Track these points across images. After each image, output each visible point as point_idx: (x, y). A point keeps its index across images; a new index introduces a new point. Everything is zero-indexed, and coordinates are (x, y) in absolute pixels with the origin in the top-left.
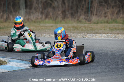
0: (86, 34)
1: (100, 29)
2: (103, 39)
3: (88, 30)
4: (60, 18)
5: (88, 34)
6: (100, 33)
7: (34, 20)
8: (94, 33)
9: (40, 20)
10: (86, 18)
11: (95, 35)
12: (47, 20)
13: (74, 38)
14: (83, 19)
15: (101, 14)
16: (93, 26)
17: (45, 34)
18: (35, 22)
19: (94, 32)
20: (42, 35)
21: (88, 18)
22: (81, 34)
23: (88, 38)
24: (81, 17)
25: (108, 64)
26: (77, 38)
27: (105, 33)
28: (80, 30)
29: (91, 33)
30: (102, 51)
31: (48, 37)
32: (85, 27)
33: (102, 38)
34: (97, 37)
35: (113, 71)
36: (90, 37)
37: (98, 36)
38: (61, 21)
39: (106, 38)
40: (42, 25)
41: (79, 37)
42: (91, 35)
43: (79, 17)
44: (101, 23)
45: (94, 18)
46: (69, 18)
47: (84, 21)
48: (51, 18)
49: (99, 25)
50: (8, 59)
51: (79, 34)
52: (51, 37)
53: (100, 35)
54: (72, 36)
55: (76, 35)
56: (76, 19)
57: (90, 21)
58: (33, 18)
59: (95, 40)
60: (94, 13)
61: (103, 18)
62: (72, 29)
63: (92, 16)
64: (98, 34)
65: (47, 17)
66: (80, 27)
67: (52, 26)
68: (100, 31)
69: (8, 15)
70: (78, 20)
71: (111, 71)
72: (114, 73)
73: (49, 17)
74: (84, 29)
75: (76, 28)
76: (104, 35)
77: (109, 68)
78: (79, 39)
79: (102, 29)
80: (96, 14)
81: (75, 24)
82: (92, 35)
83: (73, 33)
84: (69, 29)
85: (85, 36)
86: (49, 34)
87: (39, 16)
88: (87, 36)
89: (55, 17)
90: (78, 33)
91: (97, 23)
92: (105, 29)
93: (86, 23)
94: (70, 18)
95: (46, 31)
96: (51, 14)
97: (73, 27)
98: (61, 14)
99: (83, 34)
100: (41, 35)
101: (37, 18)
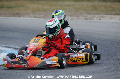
0: (104, 15)
3: (108, 11)
5: (107, 16)
11: (114, 17)
13: (89, 20)
16: (115, 6)
19: (114, 13)
26: (93, 21)
28: (100, 10)
29: (110, 14)
37: (117, 18)
41: (95, 19)
42: (109, 17)
51: (96, 16)
54: (88, 18)
55: (93, 17)
62: (90, 8)
66: (100, 7)
75: (95, 8)
82: (111, 17)
83: (90, 14)
85: (102, 18)
90: (96, 14)
99: (101, 15)
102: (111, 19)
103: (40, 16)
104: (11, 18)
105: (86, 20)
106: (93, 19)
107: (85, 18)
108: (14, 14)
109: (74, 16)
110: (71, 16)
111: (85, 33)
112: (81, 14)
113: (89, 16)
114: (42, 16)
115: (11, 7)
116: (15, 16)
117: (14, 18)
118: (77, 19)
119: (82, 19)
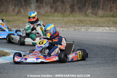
0: (89, 27)
1: (104, 23)
2: (105, 33)
3: (92, 24)
4: (68, 12)
5: (92, 27)
6: (104, 27)
7: (43, 13)
8: (98, 27)
9: (49, 14)
10: (93, 12)
11: (98, 29)
12: (56, 14)
13: (78, 31)
14: (90, 13)
15: (107, 8)
16: (98, 20)
18: (44, 15)
19: (98, 25)
21: (95, 12)
22: (85, 27)
23: (91, 31)
24: (88, 11)
25: (105, 56)
26: (81, 31)
27: (108, 27)
28: (85, 23)
29: (94, 26)
30: (102, 43)
32: (90, 21)
33: (105, 31)
34: (99, 30)
35: (108, 63)
36: (93, 30)
37: (101, 29)
38: (69, 15)
39: (108, 32)
40: (50, 18)
41: (82, 30)
42: (94, 29)
43: (86, 11)
44: (107, 17)
45: (100, 12)
46: (76, 12)
47: (91, 15)
48: (59, 12)
49: (104, 19)
50: (11, 51)
51: (83, 28)
53: (103, 28)
54: (76, 29)
55: (80, 28)
56: (83, 13)
57: (96, 14)
58: (43, 11)
59: (97, 32)
60: (100, 7)
61: (109, 12)
62: (77, 22)
63: (99, 10)
64: (101, 28)
65: (55, 11)
66: (86, 21)
67: (59, 20)
68: (103, 25)
69: (20, 9)
70: (85, 13)
71: (106, 62)
72: (108, 64)
73: (58, 10)
74: (88, 22)
75: (81, 22)
76: (107, 28)
77: (105, 60)
78: (83, 32)
79: (105, 23)
80: (102, 9)
81: (82, 18)
82: (96, 28)
83: (78, 26)
84: (75, 22)
85: (88, 29)
87: (48, 10)
88: (91, 29)
89: (63, 11)
90: (83, 26)
91: (103, 17)
92: (108, 23)
93: (92, 17)
94: (78, 12)
96: (60, 8)
97: (79, 20)
98: (69, 8)
99: (87, 27)
101: (46, 12)
102: (95, 30)
105: (75, 31)
107: (74, 29)
109: (65, 28)
110: (62, 28)
112: (70, 26)
113: (77, 28)
115: (10, 21)
118: (68, 30)
119: (72, 30)
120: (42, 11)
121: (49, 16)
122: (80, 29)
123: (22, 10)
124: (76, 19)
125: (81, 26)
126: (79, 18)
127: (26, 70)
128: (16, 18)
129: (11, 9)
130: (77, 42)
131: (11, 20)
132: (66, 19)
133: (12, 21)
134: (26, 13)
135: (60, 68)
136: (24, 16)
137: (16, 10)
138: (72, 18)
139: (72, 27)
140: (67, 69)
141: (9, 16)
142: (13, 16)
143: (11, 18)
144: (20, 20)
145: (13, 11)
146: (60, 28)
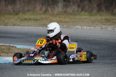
4: (95, 11)
7: (70, 12)
9: (76, 13)
12: (83, 13)
13: (105, 29)
17: (78, 25)
18: (71, 14)
20: (75, 26)
22: (112, 26)
26: (108, 30)
28: (112, 22)
31: (81, 29)
38: (96, 14)
40: (77, 17)
43: (113, 10)
48: (86, 11)
52: (83, 29)
54: (103, 28)
62: (104, 21)
65: (83, 10)
66: (112, 20)
67: (86, 19)
69: (47, 8)
75: (108, 20)
81: (108, 17)
83: (105, 25)
84: (102, 21)
85: (115, 28)
86: (81, 26)
90: (110, 25)
95: (79, 23)
97: (105, 19)
98: (96, 8)
99: (114, 26)
100: (73, 27)
101: (74, 11)
103: (63, 26)
104: (39, 27)
105: (101, 30)
106: (108, 29)
107: (100, 28)
108: (41, 25)
109: (92, 26)
110: (89, 26)
111: (102, 39)
112: (97, 25)
113: (104, 26)
114: (65, 26)
115: (37, 20)
116: (43, 26)
117: (42, 27)
119: (98, 29)
120: (69, 10)
121: (76, 15)
122: (106, 28)
123: (49, 9)
124: (103, 18)
125: (108, 25)
126: (106, 17)
127: (53, 68)
128: (43, 16)
129: (38, 7)
130: (104, 41)
131: (38, 18)
132: (93, 18)
133: (39, 20)
134: (53, 12)
135: (86, 66)
136: (51, 15)
137: (44, 9)
138: (99, 17)
139: (99, 26)
140: (93, 67)
141: (36, 14)
142: (40, 14)
143: (38, 17)
144: (47, 19)
145: (41, 9)
146: (87, 26)
